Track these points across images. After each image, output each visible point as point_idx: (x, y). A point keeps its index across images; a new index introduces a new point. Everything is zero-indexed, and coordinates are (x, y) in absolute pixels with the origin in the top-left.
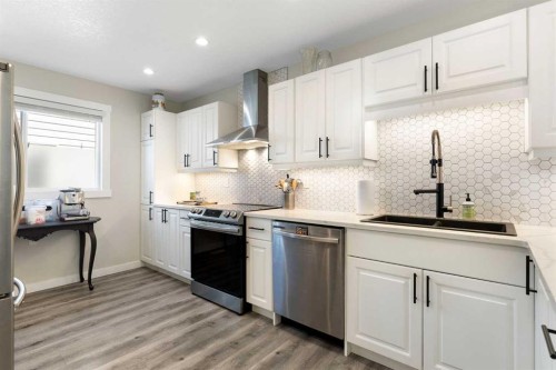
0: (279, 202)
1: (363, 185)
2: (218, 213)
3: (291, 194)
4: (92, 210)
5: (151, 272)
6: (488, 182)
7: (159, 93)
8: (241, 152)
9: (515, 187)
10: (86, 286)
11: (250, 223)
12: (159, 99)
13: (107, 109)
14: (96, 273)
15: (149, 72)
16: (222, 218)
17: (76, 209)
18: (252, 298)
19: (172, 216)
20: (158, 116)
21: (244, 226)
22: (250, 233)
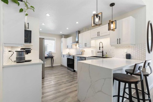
0: (81, 54)
1: (92, 51)
2: (70, 56)
3: (83, 53)
4: (53, 55)
5: (62, 66)
6: (110, 51)
7: (63, 35)
8: (76, 45)
9: (113, 51)
10: (52, 67)
11: (75, 57)
12: (63, 36)
13: (55, 38)
14: (54, 65)
15: (61, 32)
16: (71, 56)
17: (51, 55)
18: (75, 69)
19: (65, 56)
20: (63, 39)
21: (74, 58)
22: (75, 59)
